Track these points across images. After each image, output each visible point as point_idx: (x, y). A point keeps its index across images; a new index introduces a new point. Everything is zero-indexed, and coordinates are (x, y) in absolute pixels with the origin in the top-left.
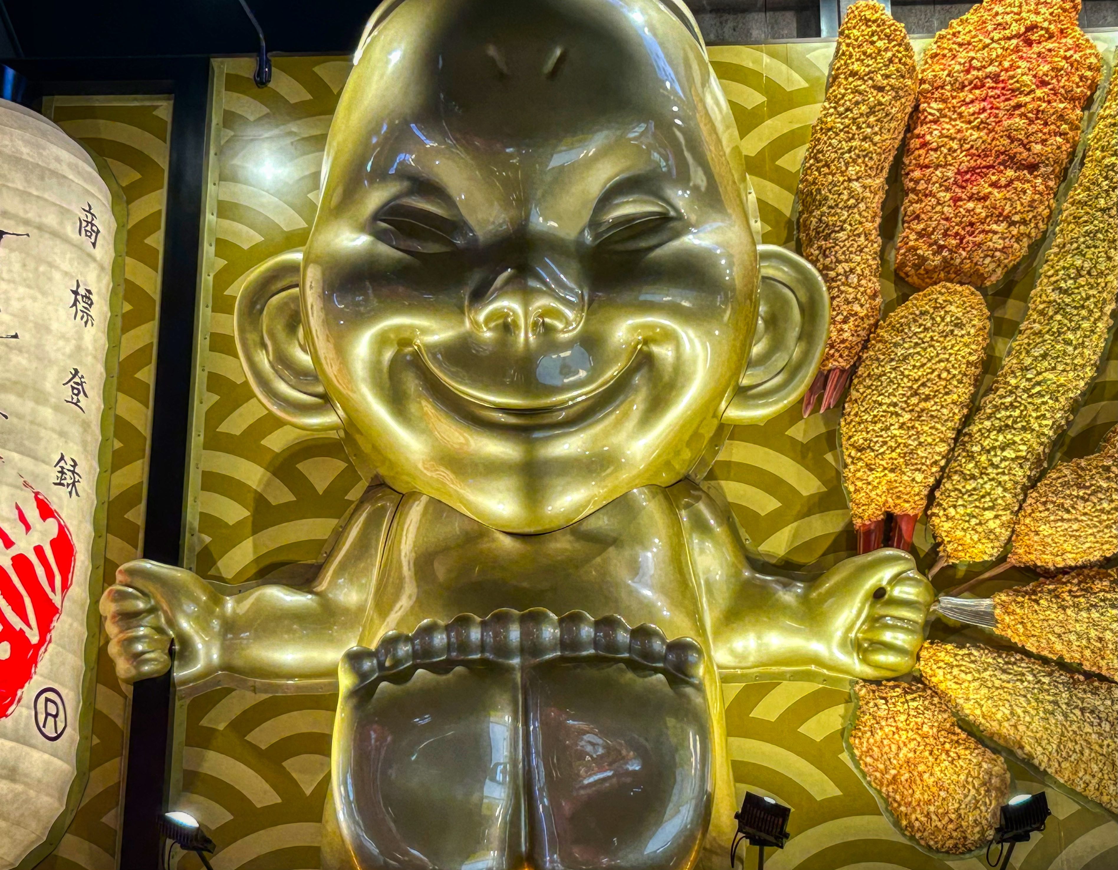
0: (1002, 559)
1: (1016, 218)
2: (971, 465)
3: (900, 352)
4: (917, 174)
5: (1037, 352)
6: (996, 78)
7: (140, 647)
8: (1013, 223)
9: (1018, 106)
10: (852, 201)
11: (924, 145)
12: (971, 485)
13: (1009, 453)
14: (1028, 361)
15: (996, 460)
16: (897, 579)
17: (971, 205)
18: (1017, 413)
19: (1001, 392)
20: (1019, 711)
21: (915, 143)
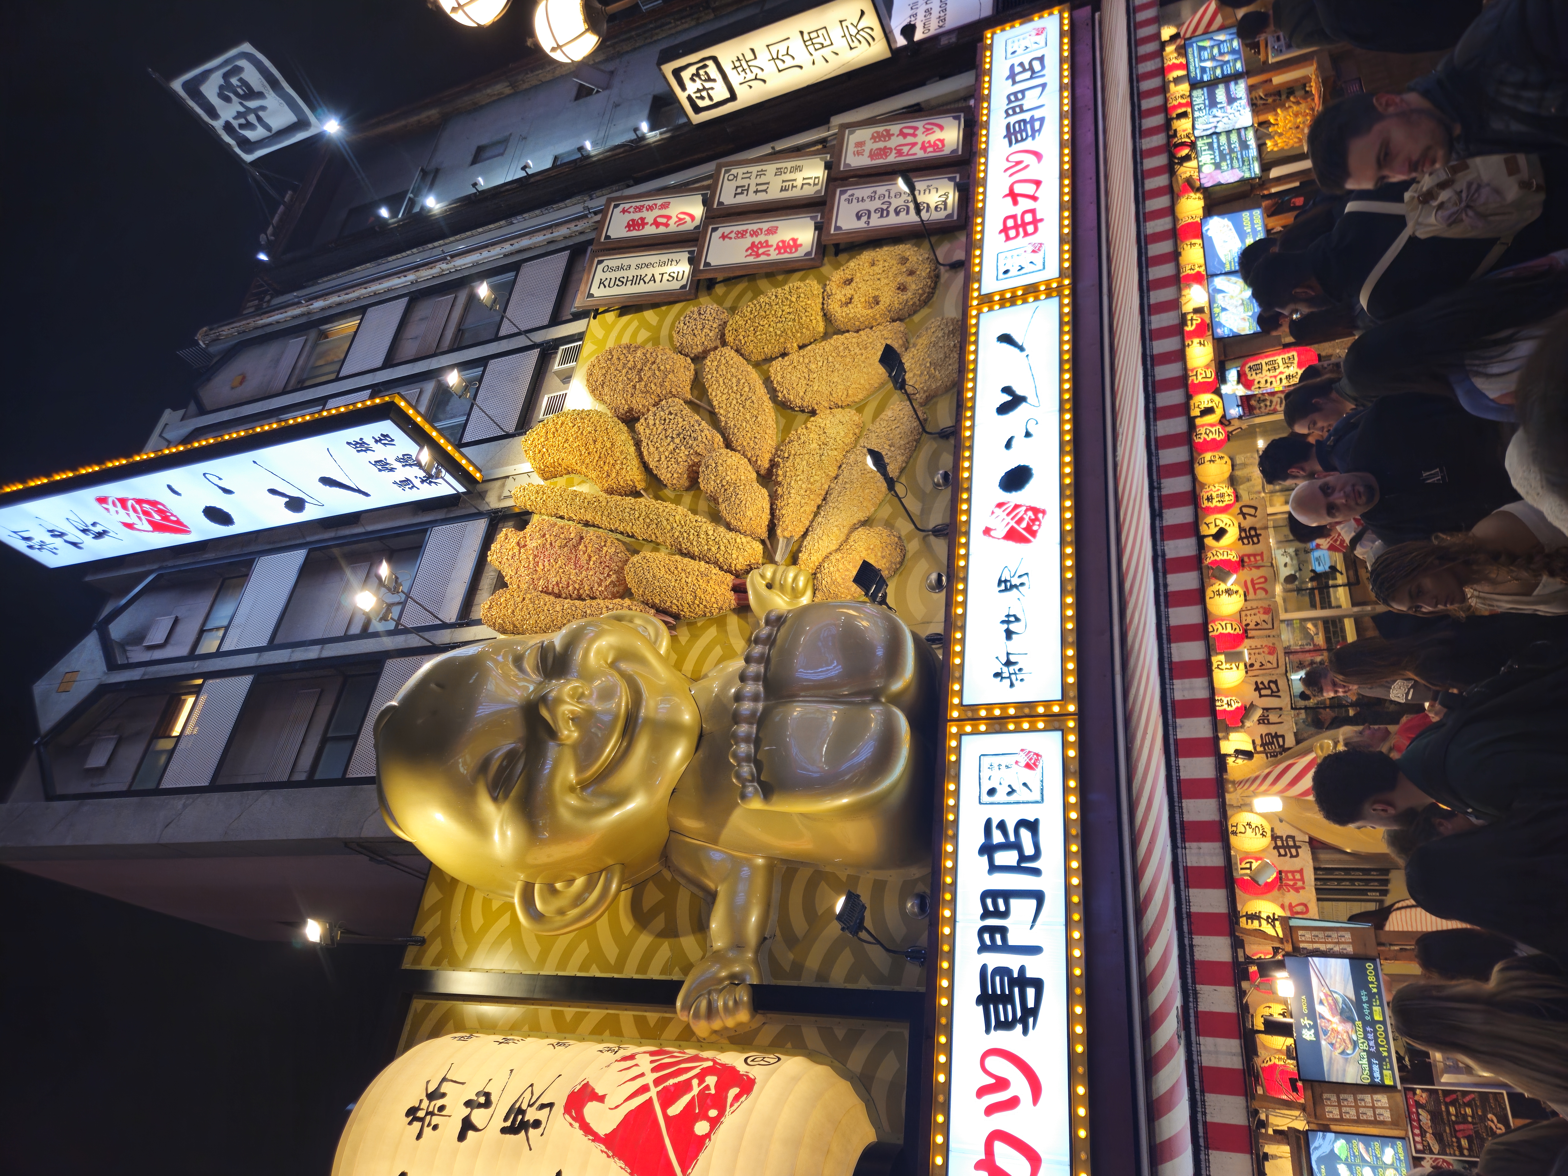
0: (763, 542)
1: (603, 544)
2: (713, 549)
3: (650, 579)
4: (571, 588)
5: (665, 523)
6: (536, 556)
7: (731, 1003)
8: (605, 545)
9: (551, 544)
10: (574, 608)
11: (557, 584)
12: (722, 548)
13: (711, 533)
14: (669, 527)
15: (713, 538)
16: (763, 576)
17: (591, 563)
18: (692, 531)
19: (681, 539)
20: (836, 523)
21: (556, 591)
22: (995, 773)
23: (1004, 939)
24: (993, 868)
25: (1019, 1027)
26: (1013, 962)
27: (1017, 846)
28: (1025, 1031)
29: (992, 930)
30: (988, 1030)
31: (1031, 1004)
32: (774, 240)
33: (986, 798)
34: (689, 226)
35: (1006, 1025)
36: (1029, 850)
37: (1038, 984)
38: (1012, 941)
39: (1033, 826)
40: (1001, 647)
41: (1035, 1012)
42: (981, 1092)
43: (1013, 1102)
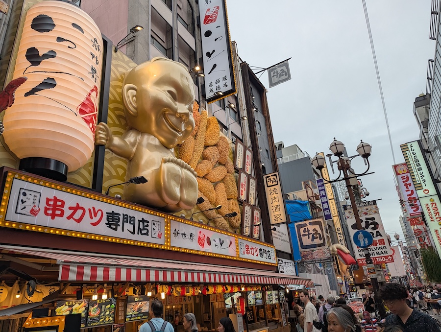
22: (158, 226)
23: (125, 222)
24: (139, 221)
25: (107, 222)
26: (121, 223)
27: (144, 229)
28: (106, 224)
29: (127, 219)
30: (107, 213)
31: (112, 226)
32: (243, 189)
33: (153, 222)
34: (246, 170)
35: (108, 219)
36: (143, 232)
37: (116, 229)
38: (125, 223)
39: (147, 234)
40: (181, 232)
41: (110, 227)
42: (94, 208)
43: (91, 218)
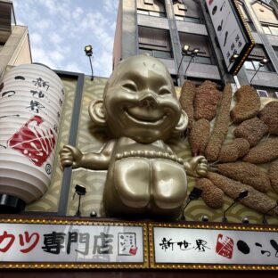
4: (197, 104)
11: (197, 100)
22: (129, 239)
23: (73, 241)
24: (96, 238)
26: (64, 244)
27: (103, 246)
28: (43, 248)
29: (76, 237)
30: (44, 235)
31: (52, 250)
33: (120, 235)
35: (45, 242)
40: (175, 240)
41: (49, 251)
42: (26, 233)
43: (22, 244)
